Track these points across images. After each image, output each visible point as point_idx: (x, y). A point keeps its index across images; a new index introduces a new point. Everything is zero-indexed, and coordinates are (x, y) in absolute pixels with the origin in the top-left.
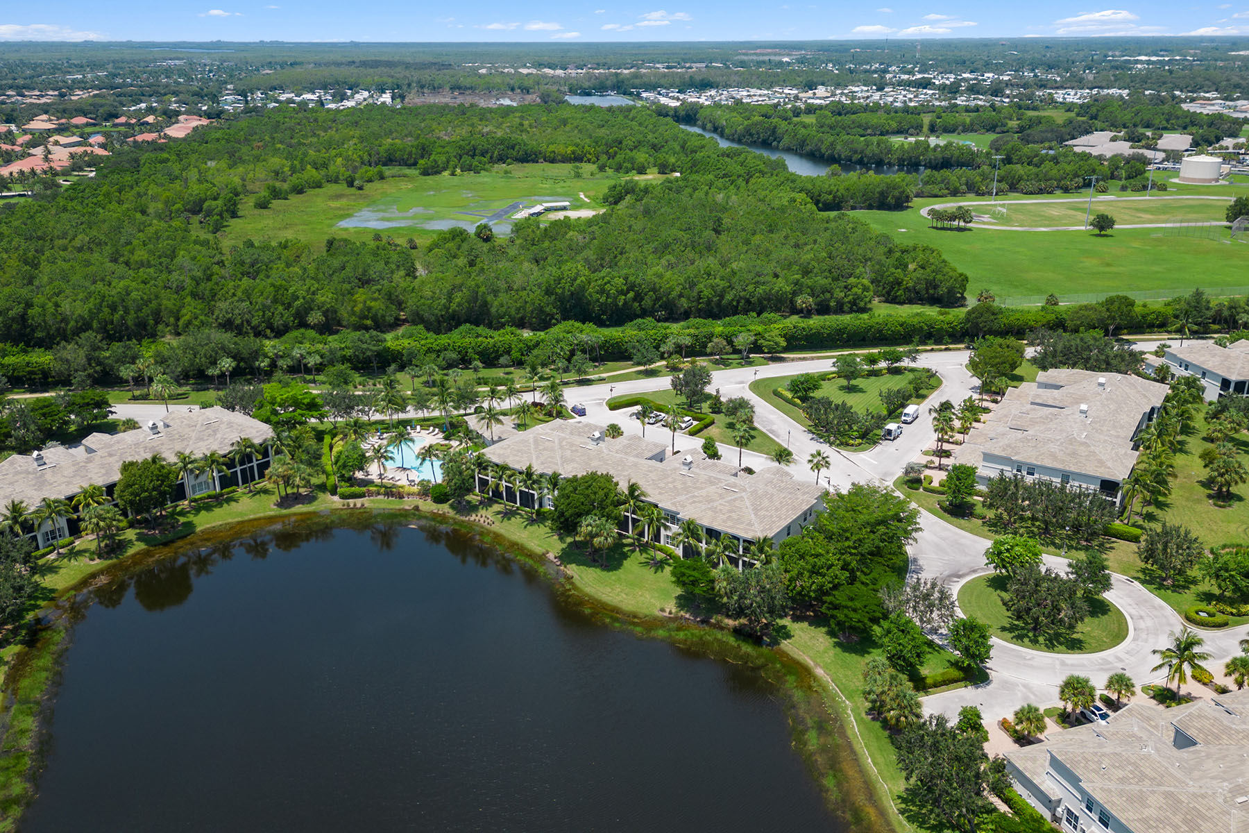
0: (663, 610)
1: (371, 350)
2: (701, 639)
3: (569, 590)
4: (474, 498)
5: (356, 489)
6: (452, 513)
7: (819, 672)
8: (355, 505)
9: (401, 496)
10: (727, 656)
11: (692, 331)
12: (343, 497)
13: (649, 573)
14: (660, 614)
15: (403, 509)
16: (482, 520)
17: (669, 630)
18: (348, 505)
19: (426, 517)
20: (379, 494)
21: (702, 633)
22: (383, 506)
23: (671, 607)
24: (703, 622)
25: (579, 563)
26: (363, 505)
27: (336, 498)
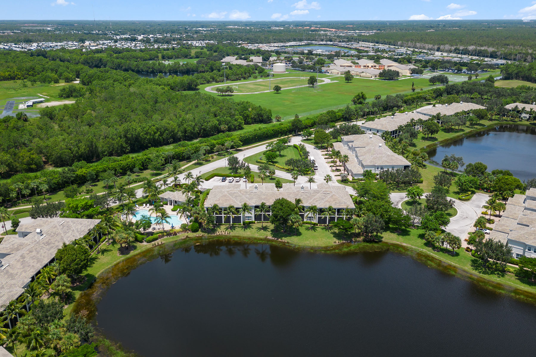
0: (335, 242)
5: (153, 237)
7: (404, 244)
8: (158, 244)
15: (182, 239)
16: (224, 233)
18: (155, 244)
19: (196, 240)
20: (163, 236)
21: (355, 245)
24: (351, 242)
26: (162, 243)
27: (145, 243)
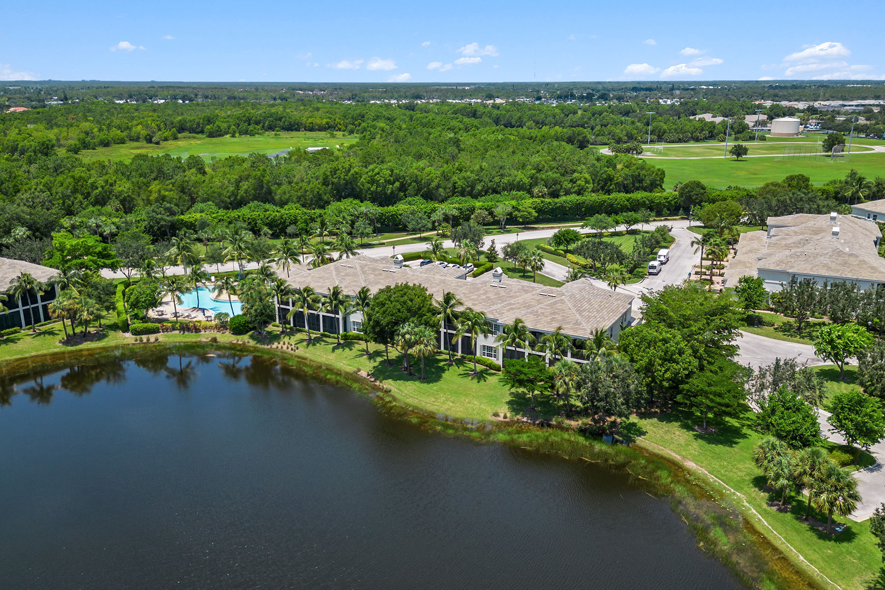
0: (496, 415)
1: (165, 220)
2: (547, 440)
3: (390, 402)
4: (274, 328)
5: (150, 325)
6: (252, 343)
7: (690, 465)
8: (148, 340)
9: (197, 330)
10: (582, 455)
11: (457, 206)
12: (136, 333)
13: (472, 384)
14: (494, 419)
15: (200, 342)
16: (285, 347)
17: (509, 433)
18: (141, 340)
19: (225, 348)
20: (174, 329)
21: (547, 434)
22: (178, 339)
23: (504, 411)
24: (542, 425)
25: (396, 378)
26: (157, 340)
27: (128, 335)
